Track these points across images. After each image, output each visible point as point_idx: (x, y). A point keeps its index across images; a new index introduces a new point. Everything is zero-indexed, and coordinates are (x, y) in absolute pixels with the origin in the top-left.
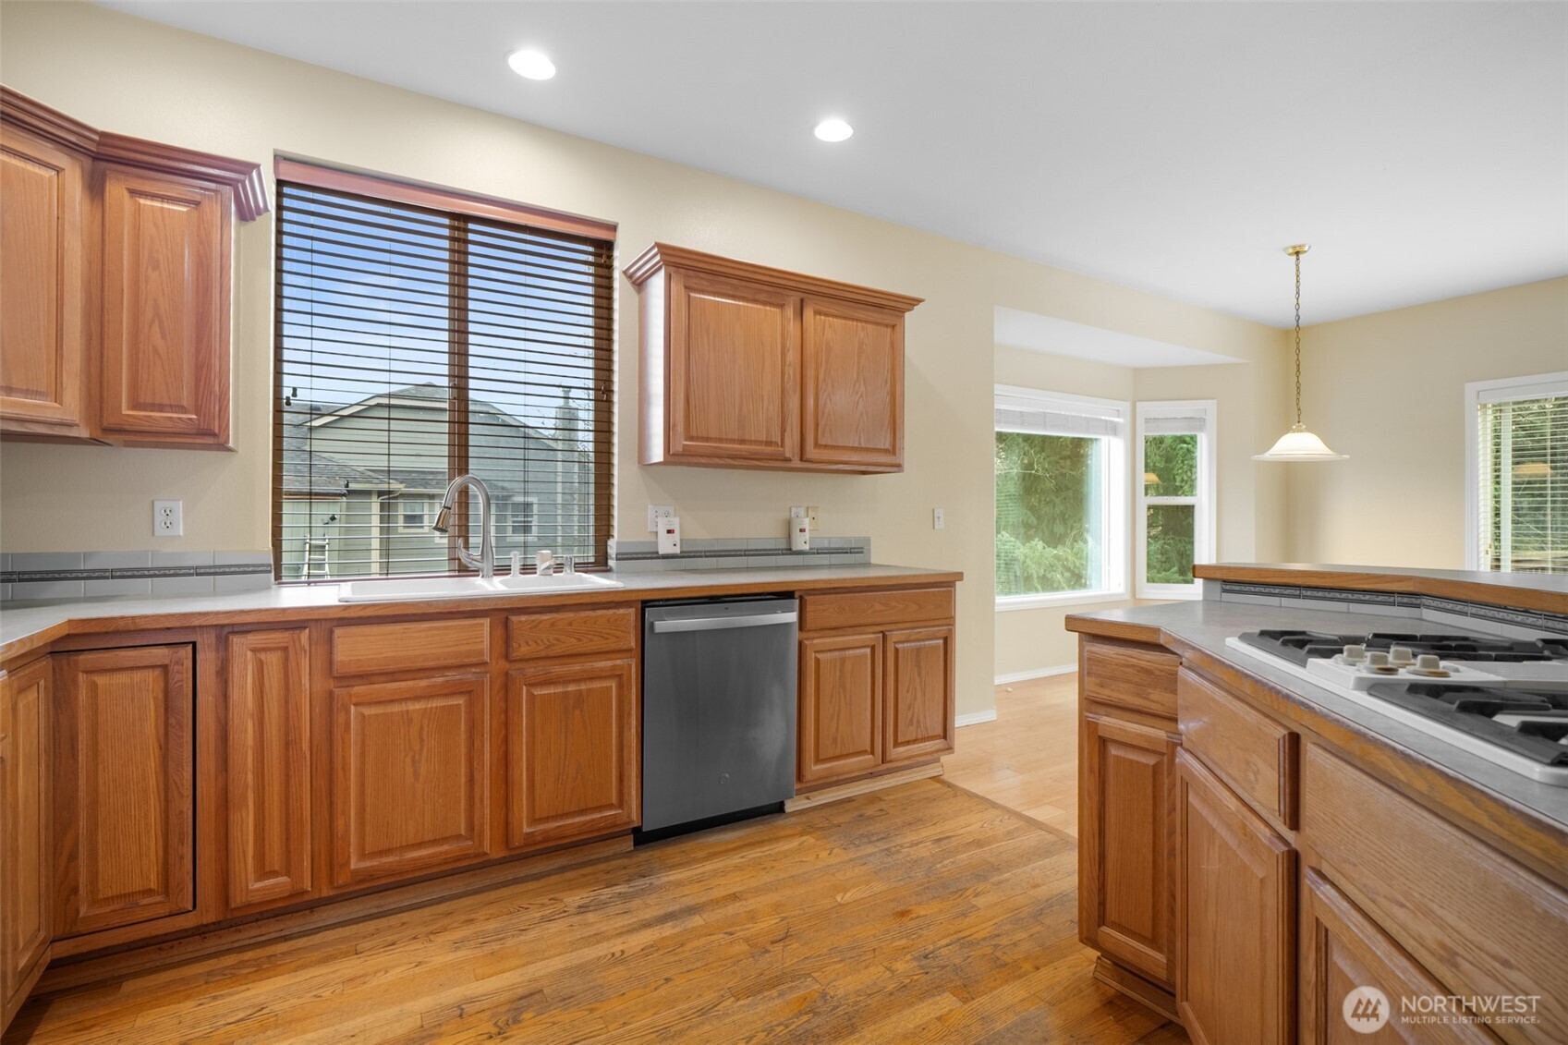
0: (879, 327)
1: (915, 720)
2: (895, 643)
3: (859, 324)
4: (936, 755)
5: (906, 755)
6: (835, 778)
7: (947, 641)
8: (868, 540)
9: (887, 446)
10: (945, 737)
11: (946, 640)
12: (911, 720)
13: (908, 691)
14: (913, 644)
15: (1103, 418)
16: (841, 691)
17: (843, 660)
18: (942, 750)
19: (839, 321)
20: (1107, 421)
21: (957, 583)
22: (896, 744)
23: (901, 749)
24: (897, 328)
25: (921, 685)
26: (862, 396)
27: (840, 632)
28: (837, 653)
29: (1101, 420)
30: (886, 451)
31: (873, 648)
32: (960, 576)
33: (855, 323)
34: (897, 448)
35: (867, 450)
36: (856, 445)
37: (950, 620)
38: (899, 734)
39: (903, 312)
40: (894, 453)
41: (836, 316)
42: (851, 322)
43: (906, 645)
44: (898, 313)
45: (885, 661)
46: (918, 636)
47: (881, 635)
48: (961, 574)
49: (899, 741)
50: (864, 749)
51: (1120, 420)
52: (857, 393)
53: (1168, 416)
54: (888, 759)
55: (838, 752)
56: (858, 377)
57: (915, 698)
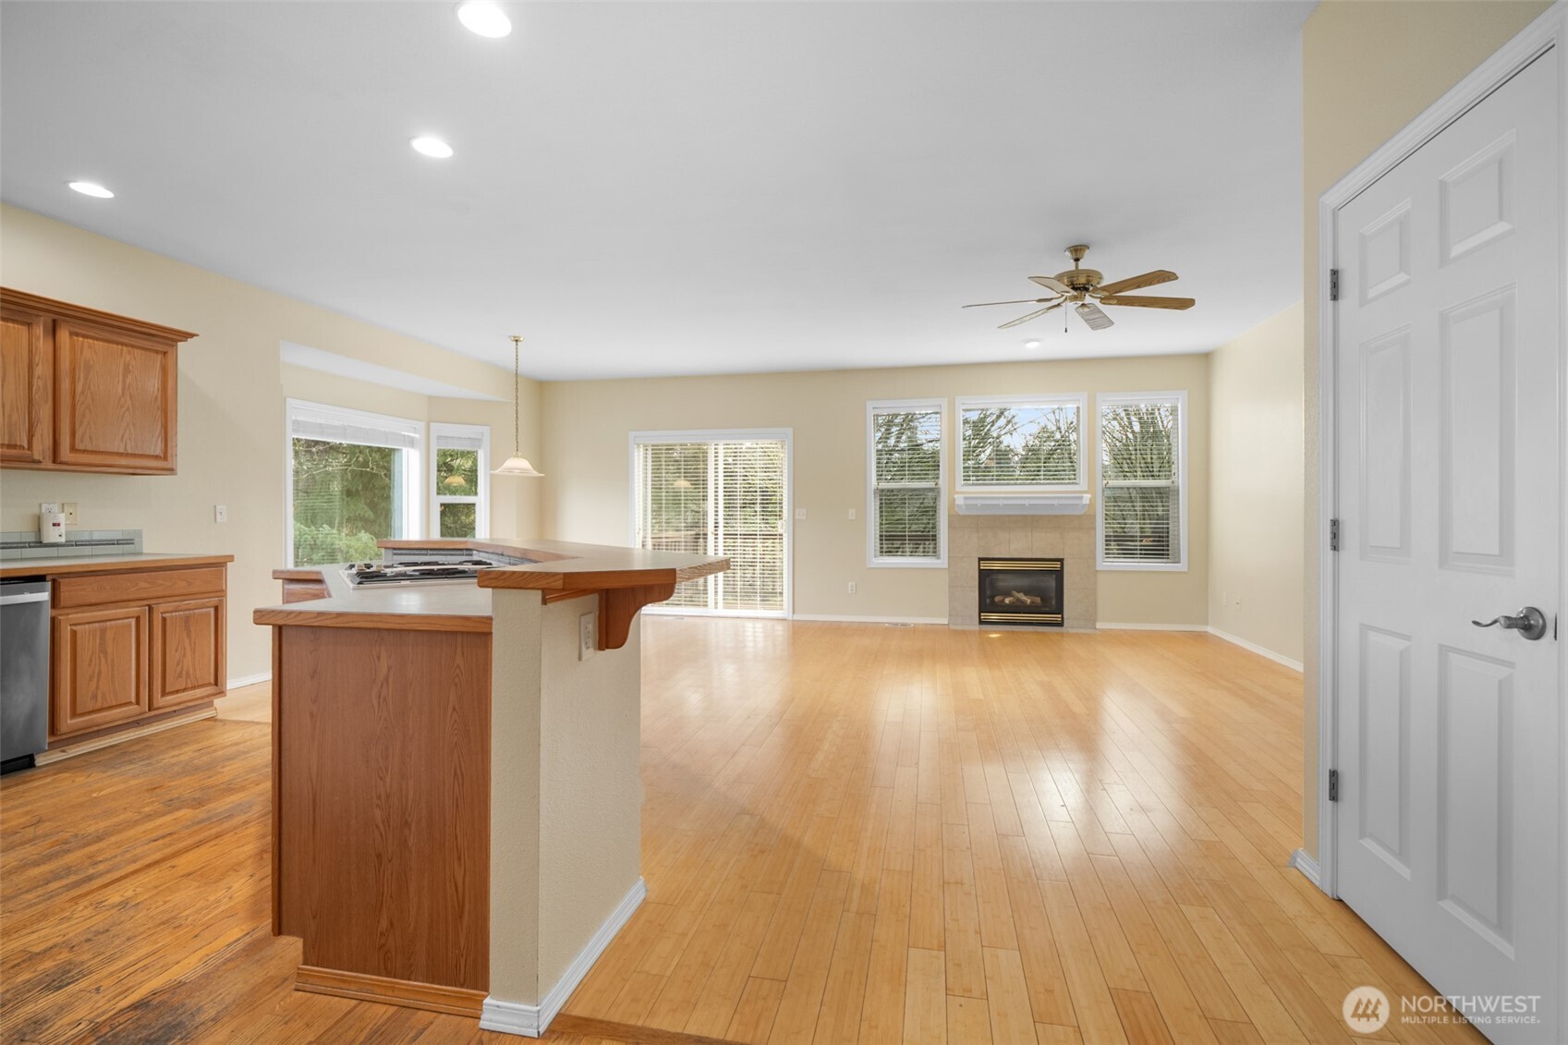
0: (148, 353)
1: (184, 673)
2: (162, 613)
3: (124, 348)
4: (207, 700)
5: (175, 702)
6: (95, 729)
7: (218, 611)
8: (139, 533)
9: (158, 451)
10: (216, 684)
11: (216, 609)
12: (181, 672)
13: (176, 651)
14: (182, 613)
15: (403, 433)
16: (102, 656)
17: (103, 631)
18: (214, 695)
19: (101, 343)
20: (404, 436)
21: (228, 564)
22: (164, 693)
23: (169, 698)
24: (169, 355)
25: (190, 645)
26: (128, 409)
27: (100, 607)
28: (97, 625)
29: (401, 435)
30: (157, 457)
31: (138, 619)
32: (231, 558)
33: (120, 347)
34: (169, 455)
35: (134, 455)
36: (121, 451)
37: (221, 593)
38: (167, 686)
39: (177, 341)
40: (165, 458)
41: (97, 339)
42: (115, 346)
43: (174, 614)
44: (171, 343)
45: (151, 627)
46: (187, 607)
47: (147, 608)
48: (232, 556)
49: (167, 691)
50: (129, 701)
51: (417, 436)
52: (122, 407)
53: (456, 435)
54: (155, 705)
55: (99, 705)
56: (123, 393)
57: (184, 656)
